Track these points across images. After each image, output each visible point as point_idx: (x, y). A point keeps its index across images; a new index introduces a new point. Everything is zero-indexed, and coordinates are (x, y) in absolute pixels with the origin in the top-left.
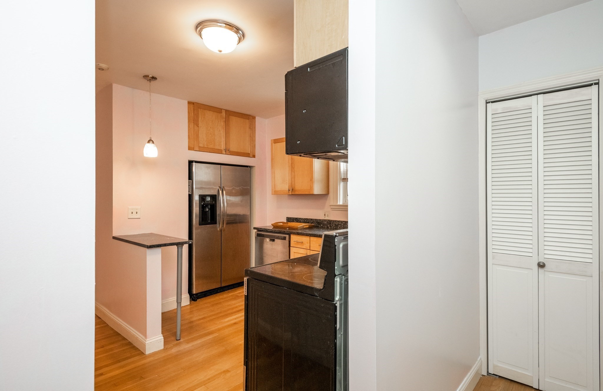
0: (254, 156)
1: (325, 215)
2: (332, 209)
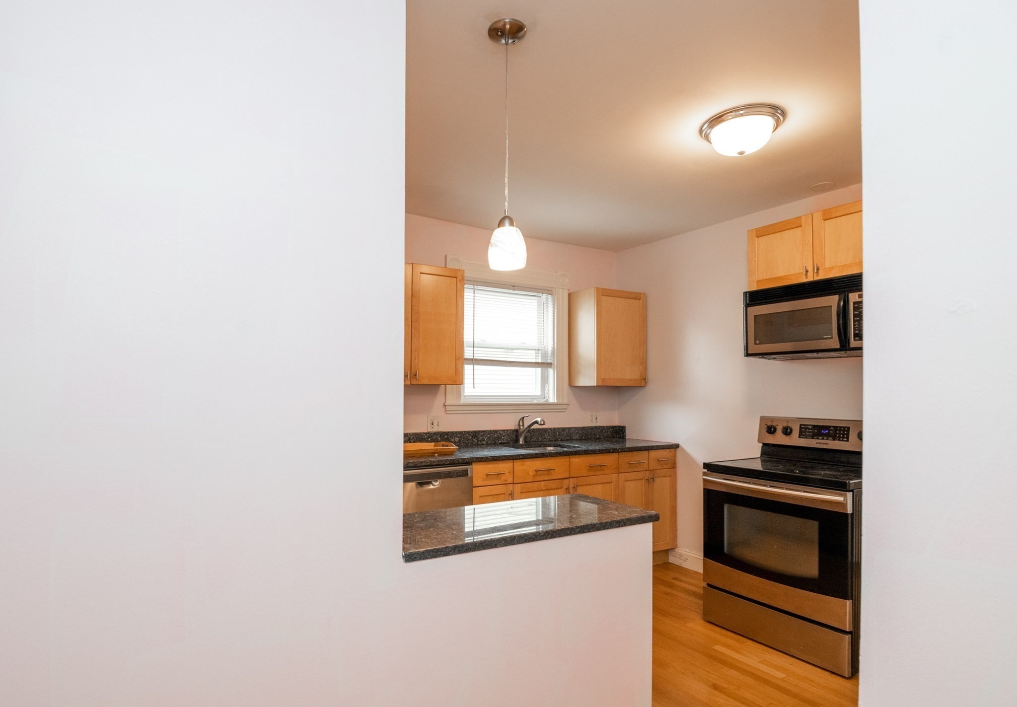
1: (432, 424)
2: (448, 412)
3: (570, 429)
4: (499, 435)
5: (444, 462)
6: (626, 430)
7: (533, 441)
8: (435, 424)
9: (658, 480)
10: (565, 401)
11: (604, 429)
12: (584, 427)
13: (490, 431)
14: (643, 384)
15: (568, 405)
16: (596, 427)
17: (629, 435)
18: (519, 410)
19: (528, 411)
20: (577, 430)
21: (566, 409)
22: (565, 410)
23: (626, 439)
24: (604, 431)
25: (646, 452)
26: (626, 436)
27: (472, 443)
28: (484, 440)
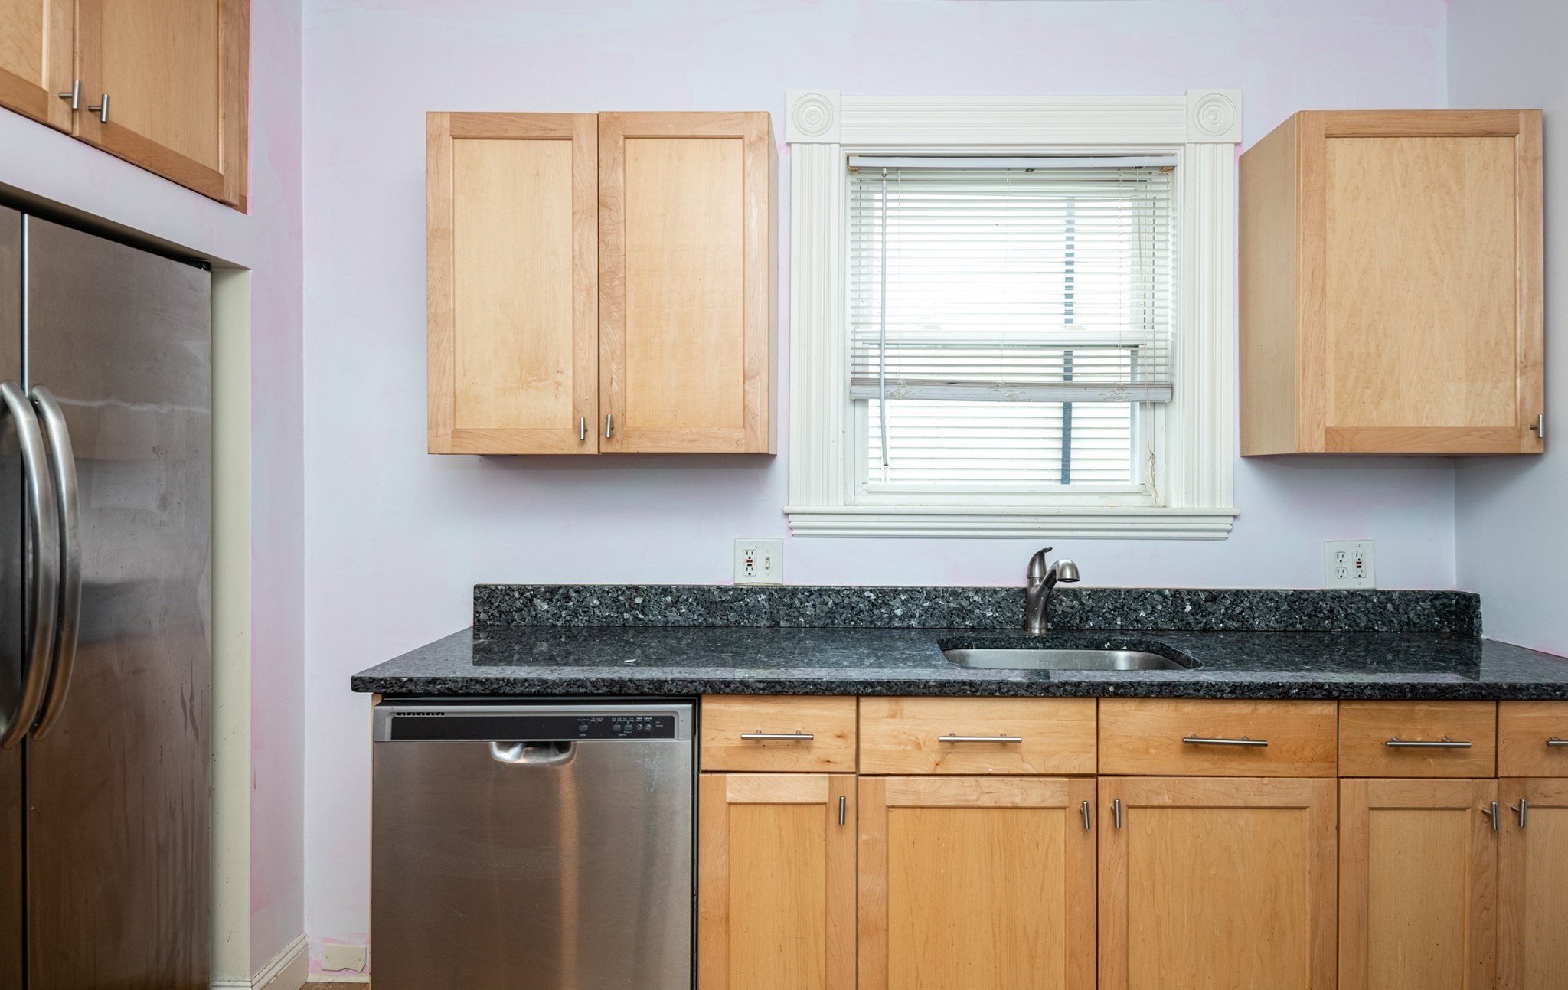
0: (242, 208)
1: (750, 562)
2: (795, 532)
3: (1238, 595)
4: (965, 603)
5: (590, 688)
6: (1482, 609)
7: (1093, 629)
8: (759, 563)
9: (1535, 819)
10: (1225, 505)
11: (1390, 600)
12: (1301, 592)
13: (935, 589)
14: (1528, 445)
15: (1235, 517)
16: (1352, 594)
17: (1492, 627)
18: (1040, 529)
19: (1076, 534)
20: (1271, 599)
21: (1229, 531)
22: (1225, 534)
23: (1479, 642)
24: (1389, 607)
25: (1489, 708)
26: (1479, 632)
27: (871, 622)
28: (912, 616)
